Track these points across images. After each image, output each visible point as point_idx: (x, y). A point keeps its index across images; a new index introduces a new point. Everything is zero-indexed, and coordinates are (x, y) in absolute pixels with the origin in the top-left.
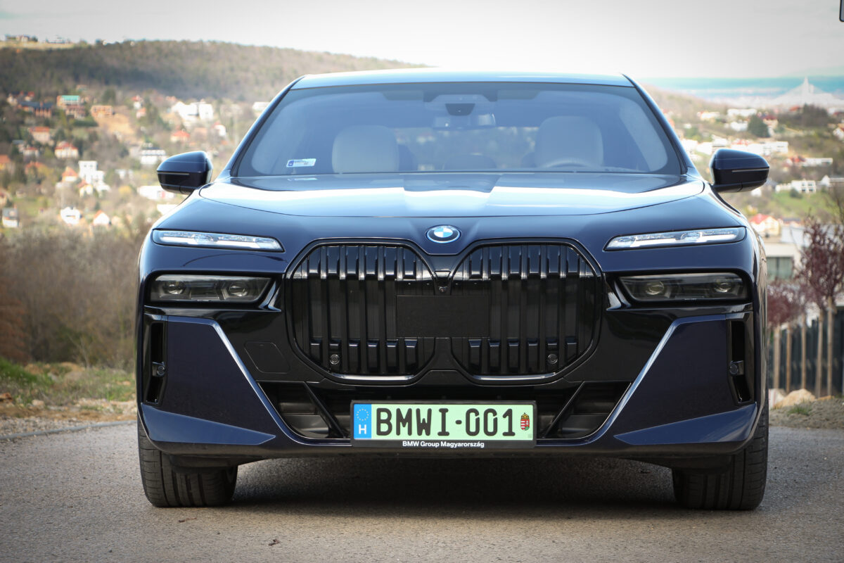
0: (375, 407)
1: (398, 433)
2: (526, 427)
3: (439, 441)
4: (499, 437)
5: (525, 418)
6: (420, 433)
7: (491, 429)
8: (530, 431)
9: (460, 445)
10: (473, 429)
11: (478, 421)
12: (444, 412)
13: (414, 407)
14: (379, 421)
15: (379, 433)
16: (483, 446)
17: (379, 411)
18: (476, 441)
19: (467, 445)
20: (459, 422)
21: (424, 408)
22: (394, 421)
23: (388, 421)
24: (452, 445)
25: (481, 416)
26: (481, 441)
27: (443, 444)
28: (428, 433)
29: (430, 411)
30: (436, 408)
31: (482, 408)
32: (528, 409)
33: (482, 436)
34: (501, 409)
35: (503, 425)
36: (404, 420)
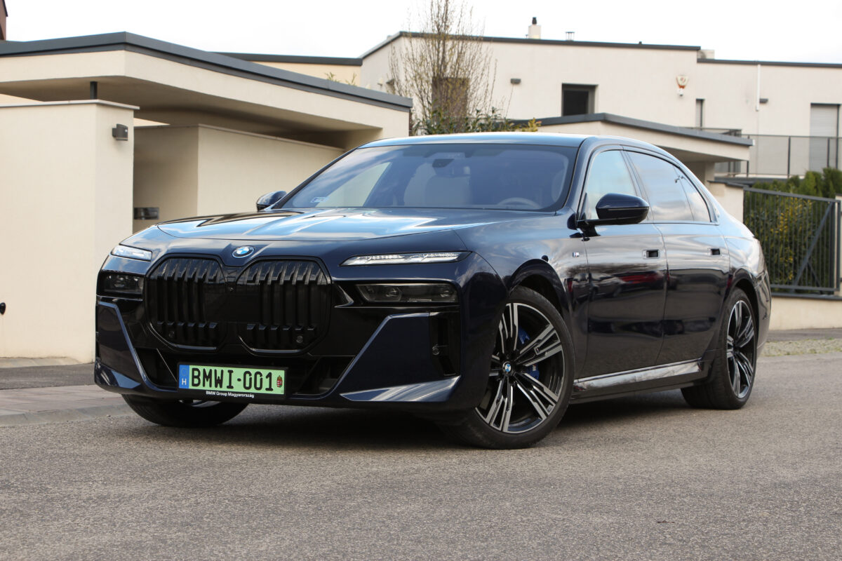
0: (191, 367)
1: (204, 385)
2: (280, 385)
3: (227, 392)
4: (263, 391)
5: (279, 379)
6: (216, 386)
7: (258, 386)
8: (283, 388)
9: (240, 395)
10: (247, 385)
11: (251, 379)
12: (230, 372)
13: (213, 368)
14: (194, 377)
15: (193, 385)
16: (253, 396)
17: (194, 370)
18: (249, 393)
19: (243, 395)
20: (239, 380)
21: (219, 369)
22: (201, 377)
23: (198, 377)
24: (235, 395)
25: (253, 377)
26: (252, 394)
27: (230, 394)
28: (221, 387)
29: (222, 371)
30: (226, 369)
31: (253, 371)
32: (281, 373)
33: (253, 390)
34: (265, 372)
35: (266, 384)
36: (207, 377)
